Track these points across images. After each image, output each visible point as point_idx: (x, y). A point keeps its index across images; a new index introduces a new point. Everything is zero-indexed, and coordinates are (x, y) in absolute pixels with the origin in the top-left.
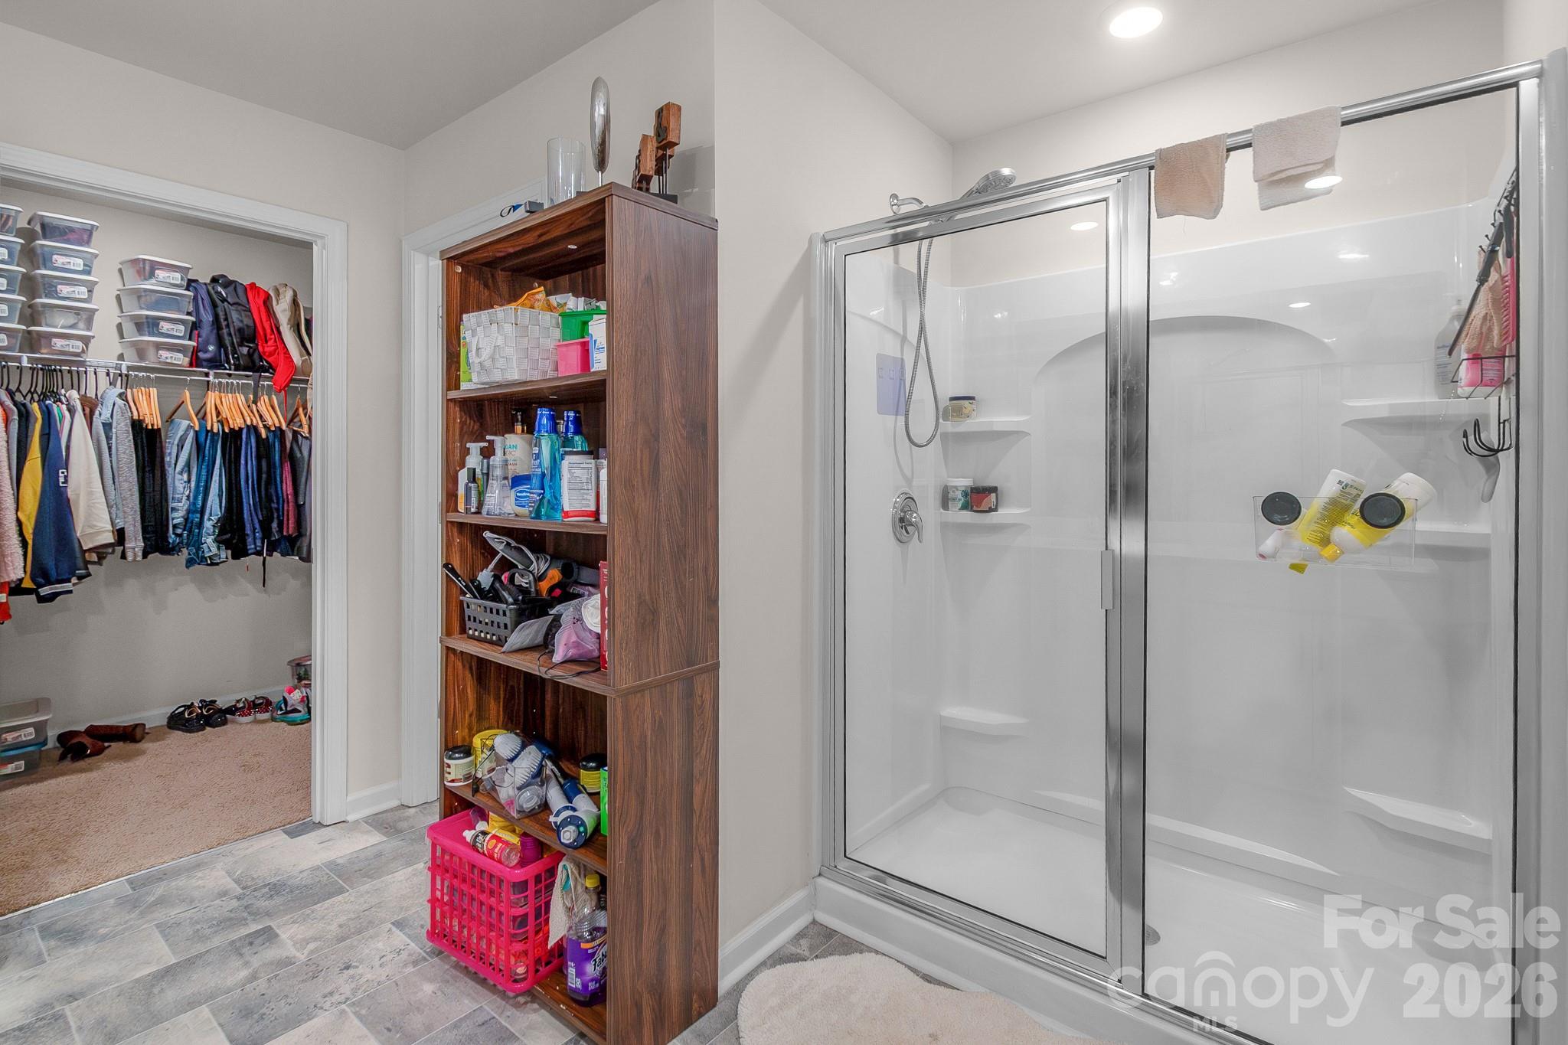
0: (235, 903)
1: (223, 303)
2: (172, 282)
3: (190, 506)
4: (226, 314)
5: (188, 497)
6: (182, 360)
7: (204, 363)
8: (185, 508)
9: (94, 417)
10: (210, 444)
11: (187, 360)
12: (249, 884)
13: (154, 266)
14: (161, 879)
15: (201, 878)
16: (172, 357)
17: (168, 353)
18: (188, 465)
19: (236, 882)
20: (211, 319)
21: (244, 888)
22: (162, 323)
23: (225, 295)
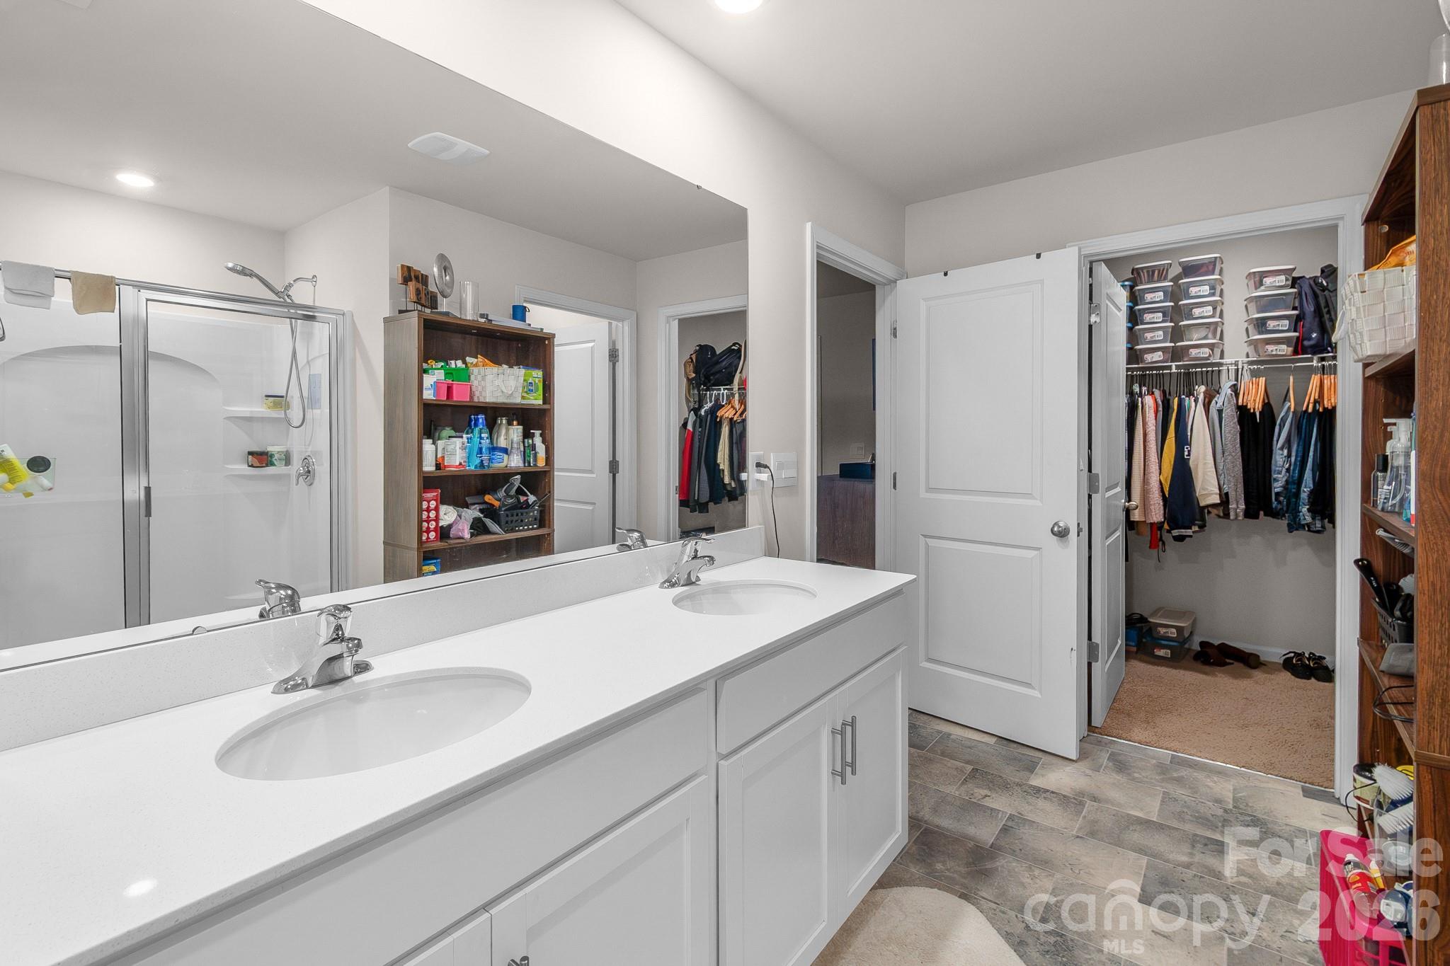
0: (1220, 812)
1: (1324, 291)
2: (1277, 284)
3: (1289, 477)
4: (1327, 301)
5: (1288, 470)
6: (1285, 350)
7: (1309, 350)
8: (1284, 479)
9: (1212, 405)
10: (1306, 422)
11: (1290, 349)
12: (1241, 806)
13: (1264, 275)
14: (1191, 767)
15: (1215, 783)
16: (1276, 350)
17: (1273, 346)
18: (1288, 441)
19: (1233, 800)
20: (1312, 309)
21: (1234, 807)
22: (1269, 322)
23: (1325, 284)
